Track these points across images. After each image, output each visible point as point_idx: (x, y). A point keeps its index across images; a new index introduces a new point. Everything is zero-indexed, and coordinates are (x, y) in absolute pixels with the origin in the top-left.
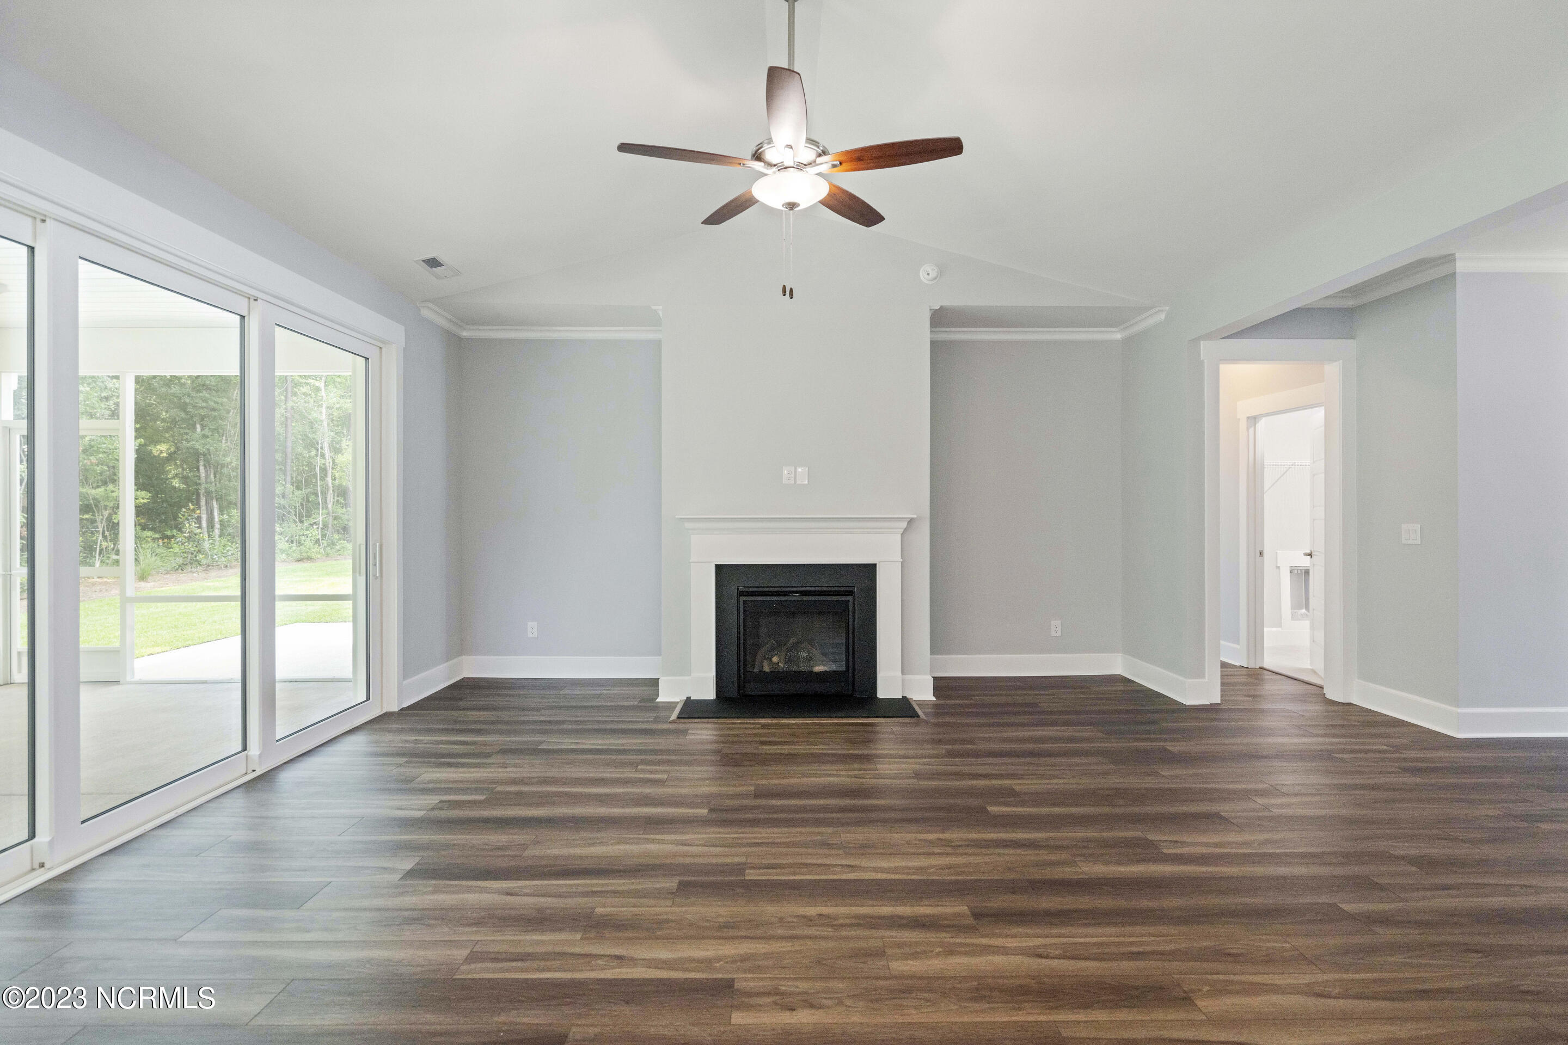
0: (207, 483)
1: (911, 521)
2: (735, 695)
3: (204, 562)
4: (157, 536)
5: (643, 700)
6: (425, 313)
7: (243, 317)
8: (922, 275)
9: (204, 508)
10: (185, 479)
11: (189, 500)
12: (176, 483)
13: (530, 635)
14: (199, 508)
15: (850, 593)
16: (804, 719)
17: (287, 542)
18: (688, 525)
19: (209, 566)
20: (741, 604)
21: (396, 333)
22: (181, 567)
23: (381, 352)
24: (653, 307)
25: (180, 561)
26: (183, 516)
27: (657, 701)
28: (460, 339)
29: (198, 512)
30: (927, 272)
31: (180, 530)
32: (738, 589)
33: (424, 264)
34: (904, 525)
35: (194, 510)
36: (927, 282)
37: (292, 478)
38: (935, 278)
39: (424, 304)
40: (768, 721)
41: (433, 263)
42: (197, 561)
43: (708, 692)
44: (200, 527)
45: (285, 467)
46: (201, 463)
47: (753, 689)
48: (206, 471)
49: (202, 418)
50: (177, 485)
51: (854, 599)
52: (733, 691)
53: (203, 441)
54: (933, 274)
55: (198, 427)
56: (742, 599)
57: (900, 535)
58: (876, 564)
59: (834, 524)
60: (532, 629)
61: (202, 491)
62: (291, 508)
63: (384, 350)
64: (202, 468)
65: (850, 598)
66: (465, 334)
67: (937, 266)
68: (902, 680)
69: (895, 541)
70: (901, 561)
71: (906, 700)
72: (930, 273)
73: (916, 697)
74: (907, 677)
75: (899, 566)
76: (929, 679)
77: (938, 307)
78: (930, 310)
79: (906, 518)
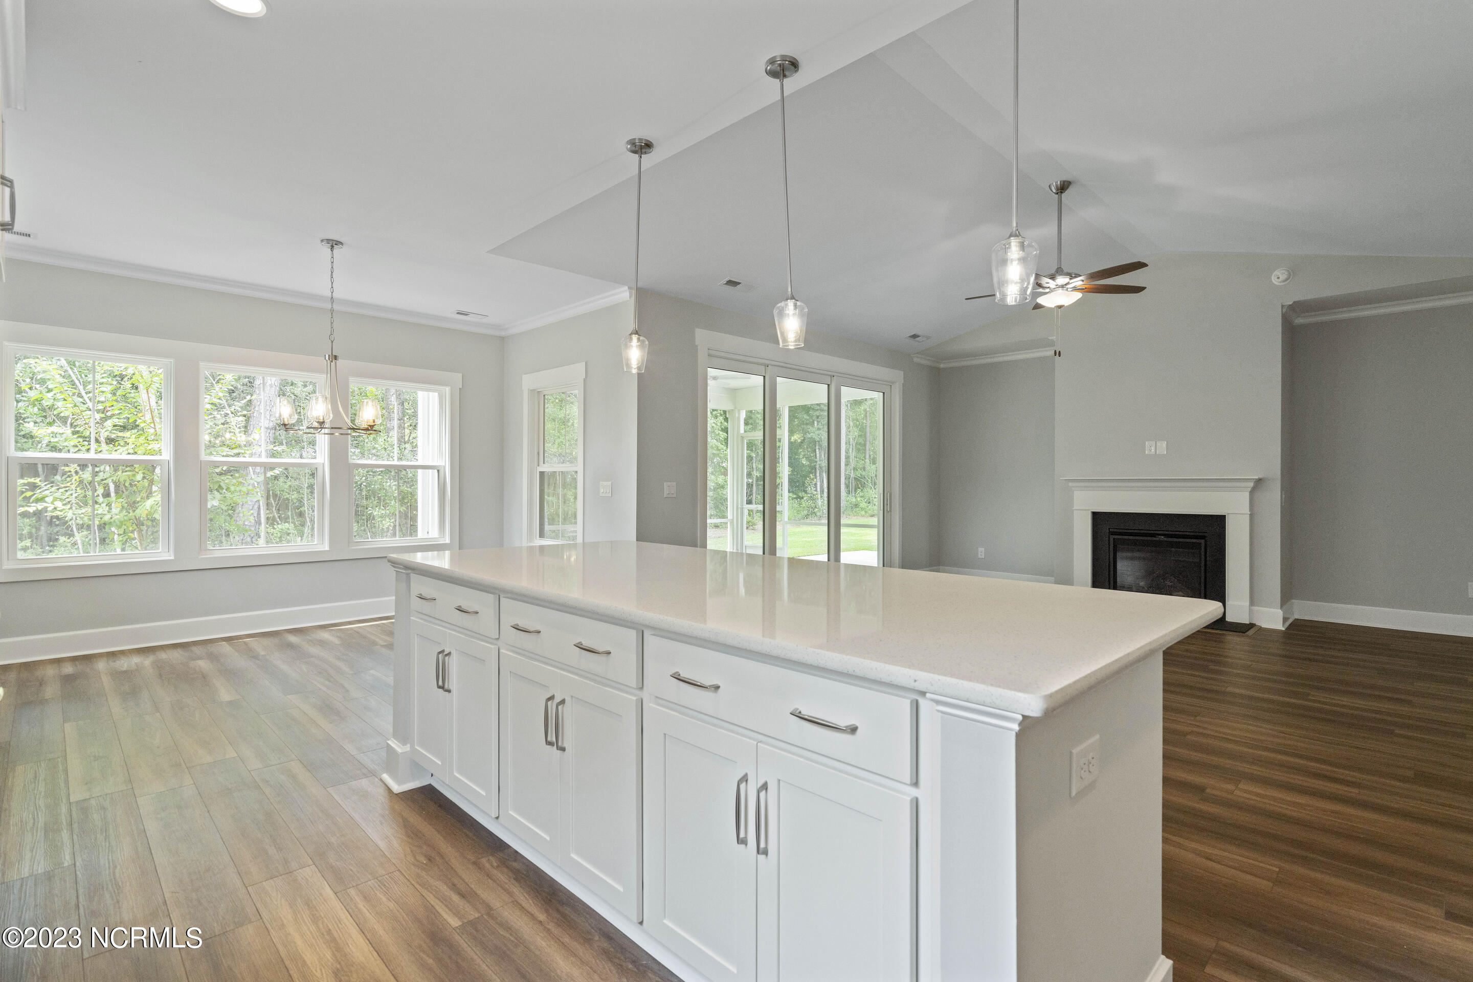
0: (820, 461)
1: (1259, 482)
3: (818, 514)
4: (795, 496)
6: (916, 360)
7: (829, 385)
8: (1274, 280)
9: (818, 478)
10: (808, 458)
11: (811, 472)
12: (804, 462)
13: (980, 556)
14: (816, 478)
15: (1203, 537)
17: (866, 502)
18: (1070, 484)
19: (821, 517)
20: (1112, 540)
21: (897, 376)
22: (807, 516)
23: (891, 388)
24: (1050, 338)
25: (805, 512)
26: (808, 483)
28: (939, 369)
29: (815, 480)
30: (1278, 277)
31: (806, 492)
32: (1110, 530)
33: (910, 338)
34: (1252, 484)
35: (813, 479)
36: (1278, 284)
37: (870, 456)
38: (1287, 280)
39: (915, 355)
41: (915, 336)
42: (814, 513)
44: (816, 490)
45: (865, 447)
46: (817, 447)
48: (820, 453)
49: (818, 417)
50: (804, 463)
51: (1206, 541)
53: (818, 432)
54: (1283, 277)
55: (816, 422)
56: (1112, 537)
57: (1248, 494)
58: (1225, 516)
59: (1201, 484)
61: (817, 466)
62: (869, 478)
63: (892, 386)
64: (817, 450)
65: (1203, 541)
66: (942, 366)
67: (1288, 269)
68: (1250, 611)
69: (1244, 497)
70: (1249, 513)
71: (1252, 626)
72: (1280, 276)
73: (1265, 625)
74: (1255, 608)
75: (1248, 517)
76: (1279, 613)
77: (1291, 303)
78: (1283, 306)
79: (1253, 479)
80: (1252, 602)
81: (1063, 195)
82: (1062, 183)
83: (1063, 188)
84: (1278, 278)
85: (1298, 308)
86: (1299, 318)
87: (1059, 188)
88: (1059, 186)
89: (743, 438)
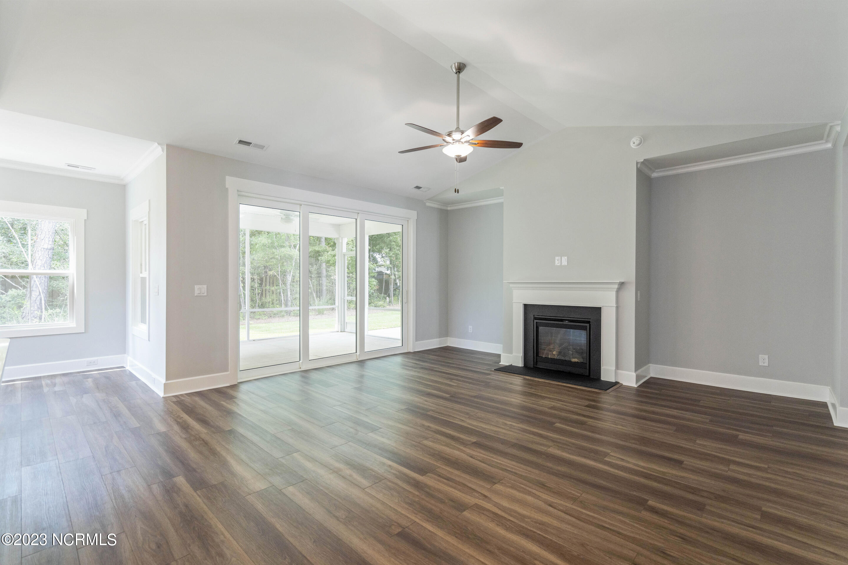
1: (622, 284)
2: (532, 366)
5: (495, 363)
6: (428, 204)
7: (356, 219)
8: (632, 145)
13: (469, 332)
15: (589, 322)
16: (544, 380)
18: (511, 285)
20: (535, 323)
21: (412, 214)
27: (500, 363)
28: (447, 211)
32: (534, 316)
33: (415, 189)
34: (616, 286)
36: (635, 148)
38: (639, 144)
39: (426, 201)
40: (529, 378)
41: (418, 188)
43: (519, 363)
47: (541, 365)
51: (590, 325)
52: (531, 364)
54: (637, 142)
56: (535, 321)
57: (615, 292)
58: (601, 308)
59: (581, 286)
60: (470, 328)
63: (409, 221)
65: (588, 325)
66: (448, 208)
67: (640, 137)
68: (616, 372)
69: (612, 295)
70: (615, 306)
71: (617, 383)
72: (635, 142)
73: (625, 383)
74: (620, 371)
75: (614, 309)
76: (634, 375)
77: (642, 160)
78: (637, 163)
79: (617, 283)
80: (617, 367)
81: (461, 75)
82: (459, 64)
83: (460, 68)
84: (634, 143)
85: (647, 163)
86: (655, 173)
87: (457, 69)
88: (457, 67)
89: (344, 255)
